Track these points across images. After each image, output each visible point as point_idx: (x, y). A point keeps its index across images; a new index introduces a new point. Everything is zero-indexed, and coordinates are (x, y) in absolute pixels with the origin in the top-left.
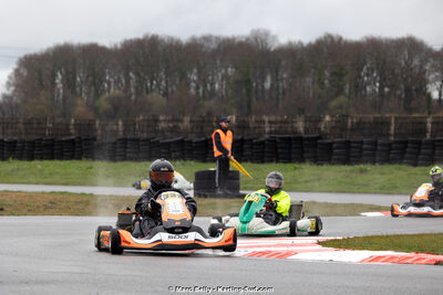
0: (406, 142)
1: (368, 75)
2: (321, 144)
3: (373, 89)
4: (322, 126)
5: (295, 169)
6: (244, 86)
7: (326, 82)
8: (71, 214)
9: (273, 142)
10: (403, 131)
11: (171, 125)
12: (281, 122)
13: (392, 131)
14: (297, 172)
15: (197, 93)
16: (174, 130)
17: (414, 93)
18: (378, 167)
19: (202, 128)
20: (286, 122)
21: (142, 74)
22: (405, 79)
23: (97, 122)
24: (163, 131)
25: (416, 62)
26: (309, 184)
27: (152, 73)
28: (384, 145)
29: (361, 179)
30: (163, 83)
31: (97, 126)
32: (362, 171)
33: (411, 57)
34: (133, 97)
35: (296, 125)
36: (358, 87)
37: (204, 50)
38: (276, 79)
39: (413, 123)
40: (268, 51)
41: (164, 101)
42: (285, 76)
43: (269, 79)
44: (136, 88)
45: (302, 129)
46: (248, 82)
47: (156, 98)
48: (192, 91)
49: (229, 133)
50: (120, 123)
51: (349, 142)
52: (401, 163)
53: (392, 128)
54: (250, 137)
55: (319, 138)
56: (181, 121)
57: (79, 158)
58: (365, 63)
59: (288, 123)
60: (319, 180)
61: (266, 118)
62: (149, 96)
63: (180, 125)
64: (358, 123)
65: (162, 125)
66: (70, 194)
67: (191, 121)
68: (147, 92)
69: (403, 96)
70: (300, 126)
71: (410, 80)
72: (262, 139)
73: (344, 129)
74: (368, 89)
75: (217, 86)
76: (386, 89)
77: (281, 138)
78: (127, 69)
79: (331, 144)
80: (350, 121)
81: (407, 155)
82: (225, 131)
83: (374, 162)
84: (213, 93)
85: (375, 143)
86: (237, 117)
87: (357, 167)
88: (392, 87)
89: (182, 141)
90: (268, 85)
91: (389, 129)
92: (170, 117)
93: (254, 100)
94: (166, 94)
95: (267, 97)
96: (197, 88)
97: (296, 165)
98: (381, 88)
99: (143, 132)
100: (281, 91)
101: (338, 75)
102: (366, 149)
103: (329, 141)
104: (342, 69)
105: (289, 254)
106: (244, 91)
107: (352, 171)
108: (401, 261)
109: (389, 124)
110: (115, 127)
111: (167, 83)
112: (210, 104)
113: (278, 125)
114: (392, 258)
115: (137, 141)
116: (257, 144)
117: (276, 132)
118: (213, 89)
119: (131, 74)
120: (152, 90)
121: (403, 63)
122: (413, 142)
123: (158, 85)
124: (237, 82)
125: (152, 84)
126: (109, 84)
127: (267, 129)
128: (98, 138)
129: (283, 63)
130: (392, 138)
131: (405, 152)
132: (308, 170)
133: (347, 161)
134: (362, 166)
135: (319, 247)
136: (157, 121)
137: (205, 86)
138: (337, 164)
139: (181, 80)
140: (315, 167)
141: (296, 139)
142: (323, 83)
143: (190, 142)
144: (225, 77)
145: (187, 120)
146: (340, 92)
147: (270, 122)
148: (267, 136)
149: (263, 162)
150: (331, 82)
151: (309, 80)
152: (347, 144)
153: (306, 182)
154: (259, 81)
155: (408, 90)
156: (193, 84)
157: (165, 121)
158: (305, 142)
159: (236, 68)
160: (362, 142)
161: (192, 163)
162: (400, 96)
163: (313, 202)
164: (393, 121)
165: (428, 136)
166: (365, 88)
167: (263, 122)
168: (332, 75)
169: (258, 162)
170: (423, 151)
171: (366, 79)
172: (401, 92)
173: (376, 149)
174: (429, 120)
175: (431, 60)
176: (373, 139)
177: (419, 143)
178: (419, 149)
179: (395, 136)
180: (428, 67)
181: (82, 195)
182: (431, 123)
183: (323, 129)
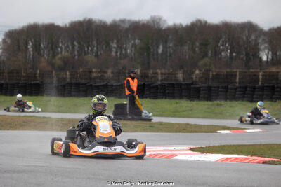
0: (246, 88)
1: (223, 45)
2: (195, 88)
3: (226, 54)
4: (194, 77)
5: (177, 103)
6: (146, 51)
7: (197, 49)
9: (163, 86)
10: (244, 80)
11: (100, 75)
12: (168, 74)
13: (237, 80)
14: (178, 105)
15: (117, 55)
16: (101, 78)
17: (251, 57)
18: (229, 103)
19: (119, 76)
20: (171, 74)
21: (82, 43)
22: (246, 49)
23: (54, 72)
24: (95, 79)
25: (253, 37)
26: (185, 113)
27: (88, 42)
28: (232, 89)
29: (218, 110)
30: (95, 48)
31: (54, 75)
32: (218, 105)
33: (250, 35)
35: (178, 76)
36: (217, 53)
37: (121, 28)
38: (165, 47)
39: (250, 75)
40: (161, 30)
41: (96, 60)
42: (171, 45)
43: (161, 47)
44: (78, 52)
45: (181, 79)
46: (148, 49)
47: (91, 58)
48: (113, 54)
49: (136, 80)
50: (68, 73)
51: (211, 87)
52: (242, 100)
53: (238, 78)
54: (149, 83)
55: (192, 84)
56: (106, 72)
57: (42, 95)
58: (221, 37)
59: (173, 74)
60: (191, 110)
61: (159, 71)
62: (86, 57)
63: (105, 75)
64: (217, 75)
65: (94, 75)
67: (112, 73)
68: (85, 54)
69: (245, 59)
70: (180, 76)
71: (249, 49)
72: (157, 84)
73: (207, 78)
74: (223, 54)
75: (129, 51)
76: (234, 54)
77: (168, 84)
78: (73, 40)
79: (200, 88)
80: (211, 73)
81: (246, 95)
82: (133, 79)
83: (226, 99)
84: (126, 56)
86: (141, 71)
87: (216, 102)
88: (238, 53)
89: (107, 85)
90: (160, 50)
91: (235, 79)
92: (99, 70)
93: (152, 59)
94: (97, 56)
95: (160, 58)
96: (116, 52)
97: (178, 101)
98: (231, 53)
99: (82, 79)
100: (168, 54)
101: (204, 45)
102: (221, 91)
103: (198, 86)
104: (207, 41)
105: (172, 156)
106: (146, 54)
107: (212, 105)
108: (242, 161)
109: (236, 75)
110: (65, 76)
111: (97, 48)
112: (124, 62)
113: (166, 76)
114: (236, 159)
115: (78, 85)
116: (153, 87)
117: (164, 80)
118: (126, 53)
119: (75, 43)
120: (88, 53)
121: (245, 38)
122: (250, 87)
123: (92, 50)
124: (141, 48)
125: (88, 49)
126: (61, 48)
127: (160, 78)
129: (170, 37)
130: (237, 85)
131: (245, 93)
132: (185, 104)
133: (208, 98)
134: (218, 102)
135: (191, 152)
136: (90, 72)
137: (121, 51)
138: (203, 100)
139: (106, 47)
140: (189, 102)
141: (177, 84)
142: (195, 50)
143: (112, 86)
144: (134, 45)
145: (109, 71)
146: (205, 55)
147: (162, 74)
148: (159, 82)
149: (157, 98)
150: (200, 49)
151: (186, 48)
152: (209, 89)
153: (184, 111)
154: (155, 48)
155: (247, 55)
156: (114, 50)
157: (96, 72)
158: (183, 87)
159: (141, 40)
160: (219, 87)
161: (113, 98)
162: (242, 59)
163: (188, 124)
164: (238, 74)
165: (260, 83)
166: (221, 53)
167: (157, 73)
168: (200, 45)
169: (154, 99)
170: (256, 93)
171: (221, 47)
172: (243, 56)
173: (227, 91)
174: (261, 74)
175: (262, 36)
176: (226, 85)
177: (254, 88)
178: (254, 91)
179: (239, 83)
180: (260, 41)
181: (44, 117)
182: (262, 76)
183: (194, 78)
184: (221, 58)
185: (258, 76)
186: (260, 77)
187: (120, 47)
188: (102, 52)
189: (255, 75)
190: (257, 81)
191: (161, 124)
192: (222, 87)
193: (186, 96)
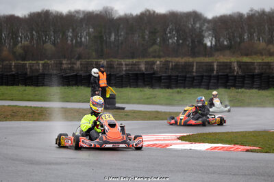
0: (202, 76)
1: (170, 33)
2: (155, 77)
3: (173, 41)
4: (155, 67)
5: (141, 91)
6: (99, 39)
7: (146, 37)
8: (30, 120)
9: (128, 75)
10: (201, 70)
11: (70, 66)
12: (132, 65)
13: (194, 70)
14: (142, 93)
15: (72, 43)
16: (72, 69)
17: (196, 43)
18: (187, 90)
19: (87, 67)
20: (135, 65)
21: (40, 33)
22: (191, 36)
24: (65, 69)
25: (198, 25)
26: (149, 100)
27: (46, 32)
28: (189, 77)
29: (178, 97)
30: (52, 38)
31: (27, 66)
32: (178, 92)
33: (195, 23)
34: (35, 46)
35: (140, 66)
36: (165, 40)
37: (75, 18)
38: (117, 35)
39: (206, 65)
40: (113, 19)
42: (122, 33)
43: (113, 35)
44: (37, 40)
45: (143, 69)
46: (101, 37)
48: (69, 41)
49: (105, 73)
52: (200, 88)
53: (195, 68)
54: (115, 73)
55: (154, 74)
56: (75, 64)
57: (18, 85)
58: (168, 25)
60: (155, 97)
62: (45, 45)
63: (75, 66)
64: (176, 65)
65: (65, 66)
66: (19, 107)
67: (81, 64)
68: (43, 43)
69: (190, 45)
70: (143, 67)
71: (194, 36)
72: (121, 74)
73: (167, 68)
74: (170, 41)
75: (83, 39)
76: (181, 41)
77: (132, 74)
78: (32, 30)
79: (161, 76)
80: (171, 64)
81: (203, 84)
82: (103, 72)
83: (184, 87)
85: (186, 77)
86: (107, 62)
87: (176, 90)
88: (185, 40)
89: (76, 75)
91: (193, 69)
92: (69, 62)
93: (105, 47)
95: (112, 45)
96: (72, 41)
97: (142, 89)
98: (177, 40)
99: (53, 70)
101: (153, 33)
102: (182, 80)
103: (159, 75)
104: (155, 29)
105: (167, 145)
106: (99, 42)
107: (173, 93)
109: (193, 66)
110: (37, 67)
111: (54, 37)
113: (130, 66)
114: (223, 148)
116: (119, 77)
117: (129, 70)
118: (81, 41)
119: (34, 33)
120: (47, 42)
121: (190, 26)
122: (206, 76)
123: (49, 39)
124: (95, 37)
125: (46, 38)
126: (21, 38)
127: (124, 69)
128: (28, 73)
129: (121, 26)
130: (194, 74)
131: (202, 82)
132: (148, 91)
133: (169, 87)
134: (178, 89)
135: (179, 141)
136: (61, 64)
137: (77, 40)
138: (164, 88)
139: (62, 36)
140: (151, 90)
141: (140, 74)
142: (143, 38)
143: (81, 76)
144: (88, 34)
145: (78, 63)
146: (154, 43)
147: (126, 65)
148: (124, 73)
149: (122, 87)
150: (149, 37)
151: (136, 37)
152: (169, 77)
153: (148, 98)
154: (108, 36)
155: (193, 42)
156: (69, 38)
157: (66, 64)
158: (146, 76)
159: (94, 30)
160: (177, 76)
161: (82, 87)
163: (158, 112)
164: (195, 64)
165: (215, 72)
166: (168, 40)
167: (122, 64)
168: (150, 33)
169: (119, 87)
170: (212, 81)
171: (169, 35)
172: (189, 42)
173: (185, 80)
174: (215, 64)
175: (206, 24)
176: (184, 74)
177: (210, 76)
178: (210, 80)
179: (196, 73)
180: (204, 28)
181: (26, 107)
182: (217, 65)
183: (155, 69)
184: (168, 45)
185: (213, 65)
186: (215, 67)
187: (75, 36)
188: (59, 40)
189: (211, 65)
190: (212, 70)
191: (134, 112)
192: (181, 77)
193: (148, 85)
